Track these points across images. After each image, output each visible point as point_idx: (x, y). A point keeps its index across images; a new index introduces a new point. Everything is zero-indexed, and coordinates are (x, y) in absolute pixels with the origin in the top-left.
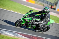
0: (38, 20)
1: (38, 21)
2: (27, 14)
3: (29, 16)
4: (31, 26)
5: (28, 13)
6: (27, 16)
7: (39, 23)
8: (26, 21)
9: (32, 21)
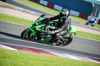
0: (54, 28)
1: (54, 30)
2: (38, 21)
3: (40, 23)
4: (45, 38)
5: (38, 19)
6: (37, 24)
7: (56, 32)
8: (36, 30)
9: (45, 29)
